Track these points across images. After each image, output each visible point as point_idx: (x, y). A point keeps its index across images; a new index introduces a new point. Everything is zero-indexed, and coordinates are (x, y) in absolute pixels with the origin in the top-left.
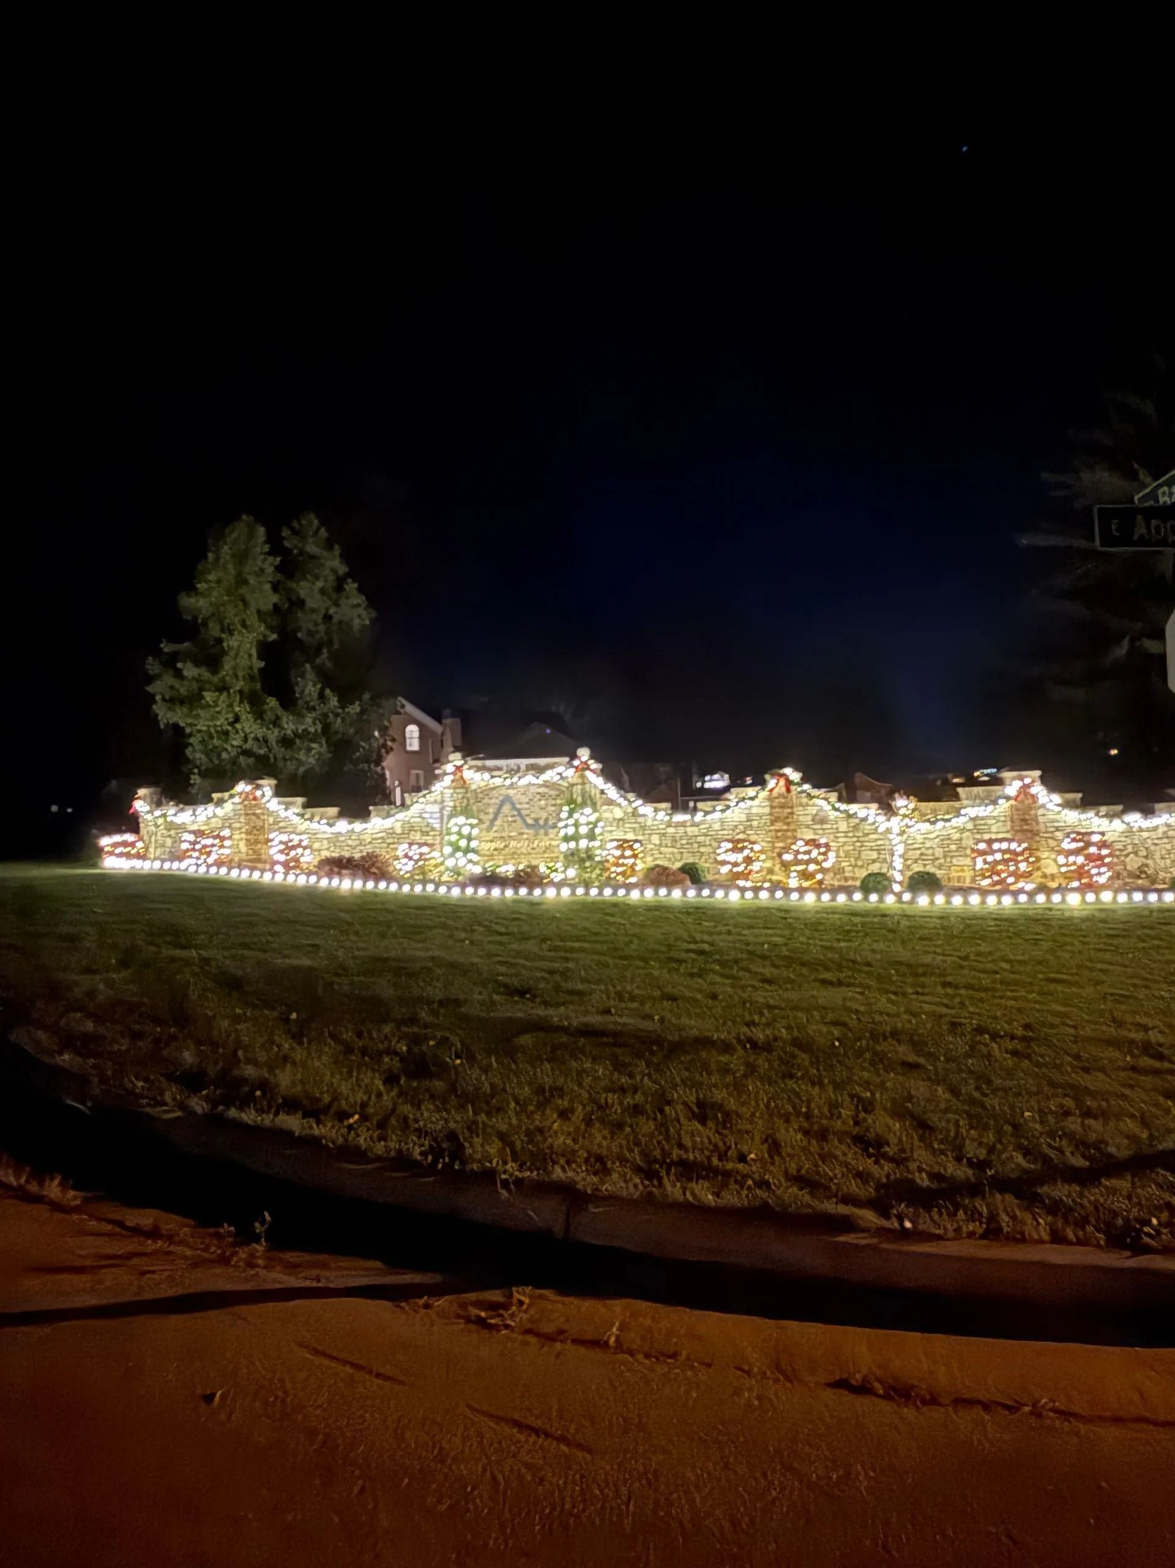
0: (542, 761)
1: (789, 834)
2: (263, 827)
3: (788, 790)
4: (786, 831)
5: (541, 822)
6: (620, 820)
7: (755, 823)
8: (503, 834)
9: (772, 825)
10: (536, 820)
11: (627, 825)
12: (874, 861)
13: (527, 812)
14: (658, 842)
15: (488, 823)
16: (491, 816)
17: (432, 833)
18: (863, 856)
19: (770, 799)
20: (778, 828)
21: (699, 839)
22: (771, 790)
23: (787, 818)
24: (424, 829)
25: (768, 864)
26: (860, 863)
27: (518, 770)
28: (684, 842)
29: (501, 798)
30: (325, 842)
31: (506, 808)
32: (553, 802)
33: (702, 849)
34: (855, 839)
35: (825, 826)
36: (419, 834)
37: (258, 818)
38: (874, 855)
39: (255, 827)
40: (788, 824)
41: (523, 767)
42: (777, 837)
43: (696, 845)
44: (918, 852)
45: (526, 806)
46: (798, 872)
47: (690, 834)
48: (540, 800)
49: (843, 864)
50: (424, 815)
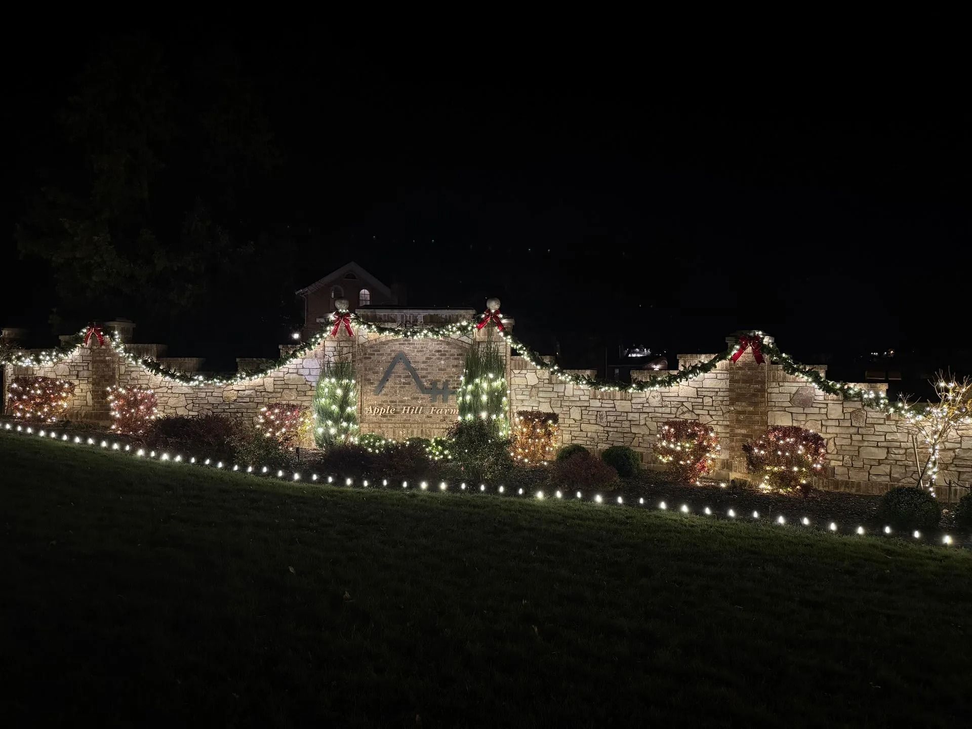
0: (444, 313)
1: (757, 418)
2: (113, 377)
3: (759, 359)
4: (751, 413)
5: (440, 386)
6: (533, 387)
7: (708, 400)
8: (394, 398)
9: (732, 404)
10: (434, 383)
11: (541, 395)
12: (880, 462)
13: (424, 373)
14: (578, 417)
15: (376, 384)
16: (381, 376)
17: (309, 393)
18: (864, 454)
19: (730, 370)
20: (739, 409)
21: (631, 416)
22: (735, 358)
23: (754, 395)
24: (300, 388)
25: (725, 456)
26: (858, 464)
27: (415, 323)
28: (611, 419)
29: (393, 355)
30: (183, 398)
31: (399, 368)
32: (455, 363)
33: (634, 430)
34: (853, 430)
35: (807, 411)
36: (294, 393)
37: (108, 366)
38: (881, 454)
39: (103, 377)
40: (755, 404)
41: (420, 319)
42: (738, 421)
43: (627, 424)
44: (952, 454)
45: (423, 366)
46: (773, 474)
47: (619, 409)
48: (439, 359)
49: (833, 463)
50: (301, 371)
